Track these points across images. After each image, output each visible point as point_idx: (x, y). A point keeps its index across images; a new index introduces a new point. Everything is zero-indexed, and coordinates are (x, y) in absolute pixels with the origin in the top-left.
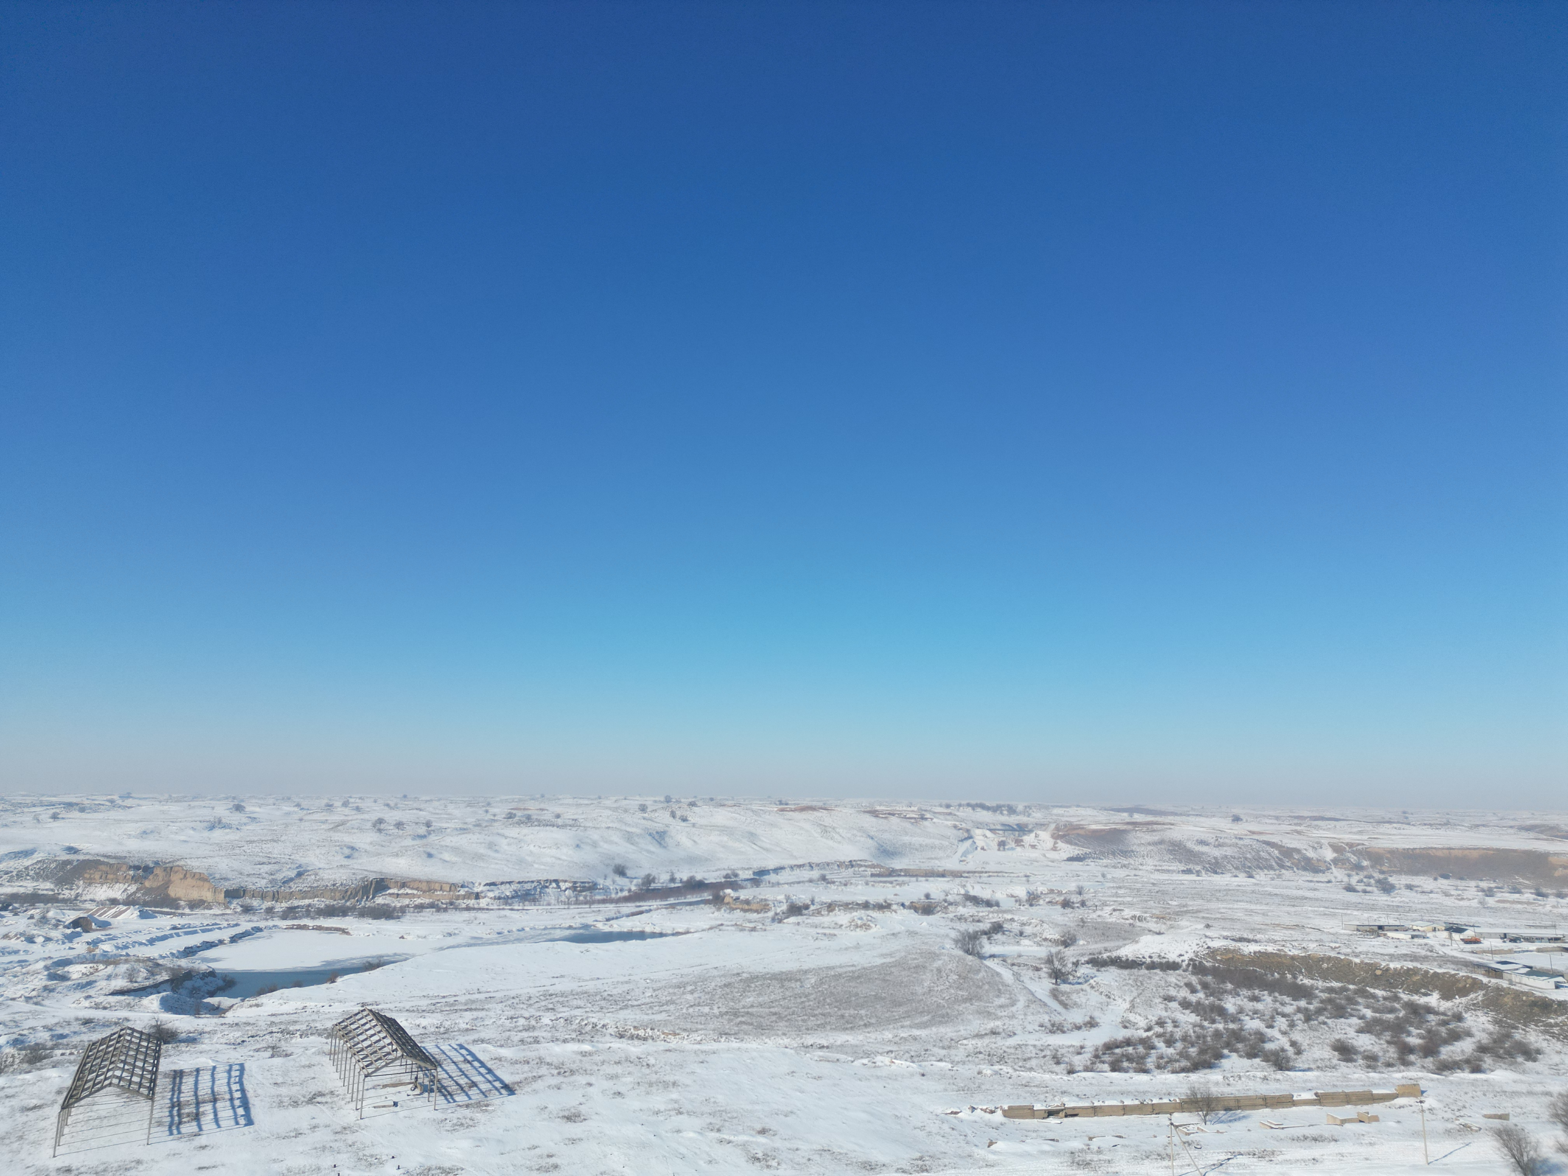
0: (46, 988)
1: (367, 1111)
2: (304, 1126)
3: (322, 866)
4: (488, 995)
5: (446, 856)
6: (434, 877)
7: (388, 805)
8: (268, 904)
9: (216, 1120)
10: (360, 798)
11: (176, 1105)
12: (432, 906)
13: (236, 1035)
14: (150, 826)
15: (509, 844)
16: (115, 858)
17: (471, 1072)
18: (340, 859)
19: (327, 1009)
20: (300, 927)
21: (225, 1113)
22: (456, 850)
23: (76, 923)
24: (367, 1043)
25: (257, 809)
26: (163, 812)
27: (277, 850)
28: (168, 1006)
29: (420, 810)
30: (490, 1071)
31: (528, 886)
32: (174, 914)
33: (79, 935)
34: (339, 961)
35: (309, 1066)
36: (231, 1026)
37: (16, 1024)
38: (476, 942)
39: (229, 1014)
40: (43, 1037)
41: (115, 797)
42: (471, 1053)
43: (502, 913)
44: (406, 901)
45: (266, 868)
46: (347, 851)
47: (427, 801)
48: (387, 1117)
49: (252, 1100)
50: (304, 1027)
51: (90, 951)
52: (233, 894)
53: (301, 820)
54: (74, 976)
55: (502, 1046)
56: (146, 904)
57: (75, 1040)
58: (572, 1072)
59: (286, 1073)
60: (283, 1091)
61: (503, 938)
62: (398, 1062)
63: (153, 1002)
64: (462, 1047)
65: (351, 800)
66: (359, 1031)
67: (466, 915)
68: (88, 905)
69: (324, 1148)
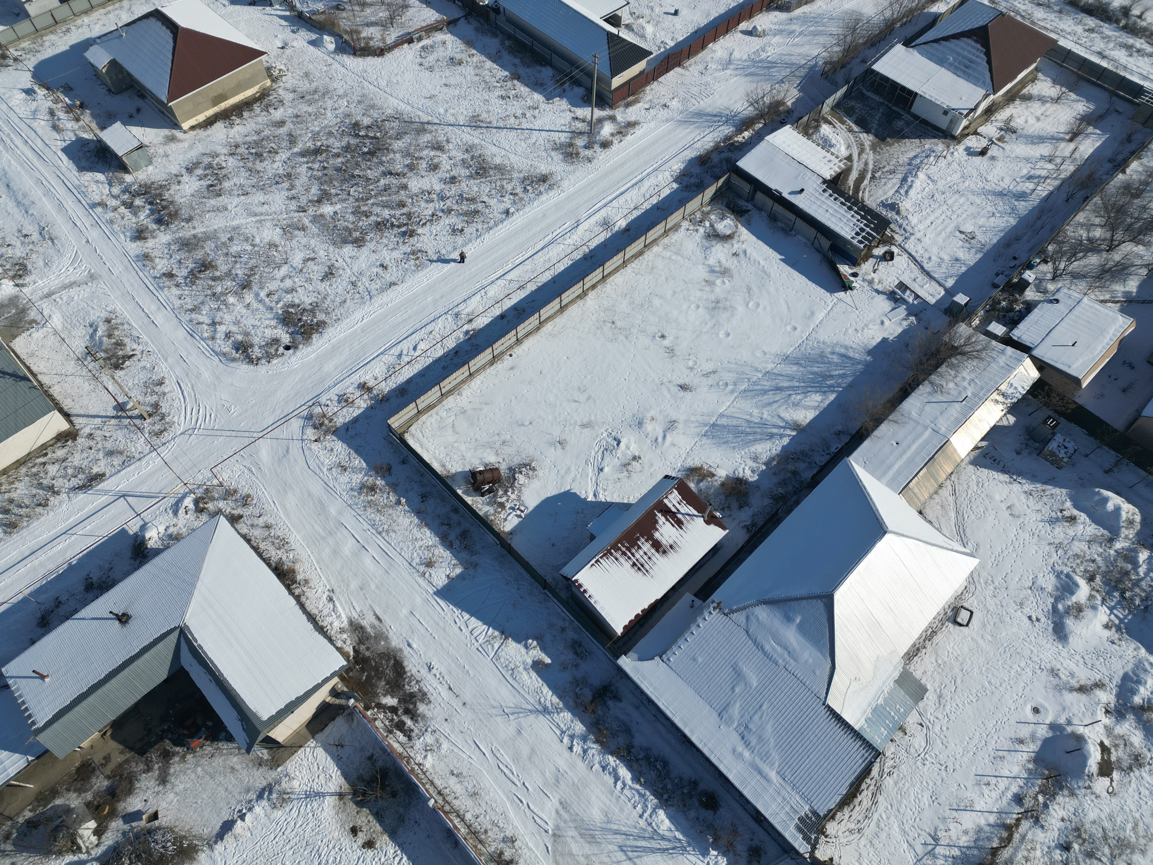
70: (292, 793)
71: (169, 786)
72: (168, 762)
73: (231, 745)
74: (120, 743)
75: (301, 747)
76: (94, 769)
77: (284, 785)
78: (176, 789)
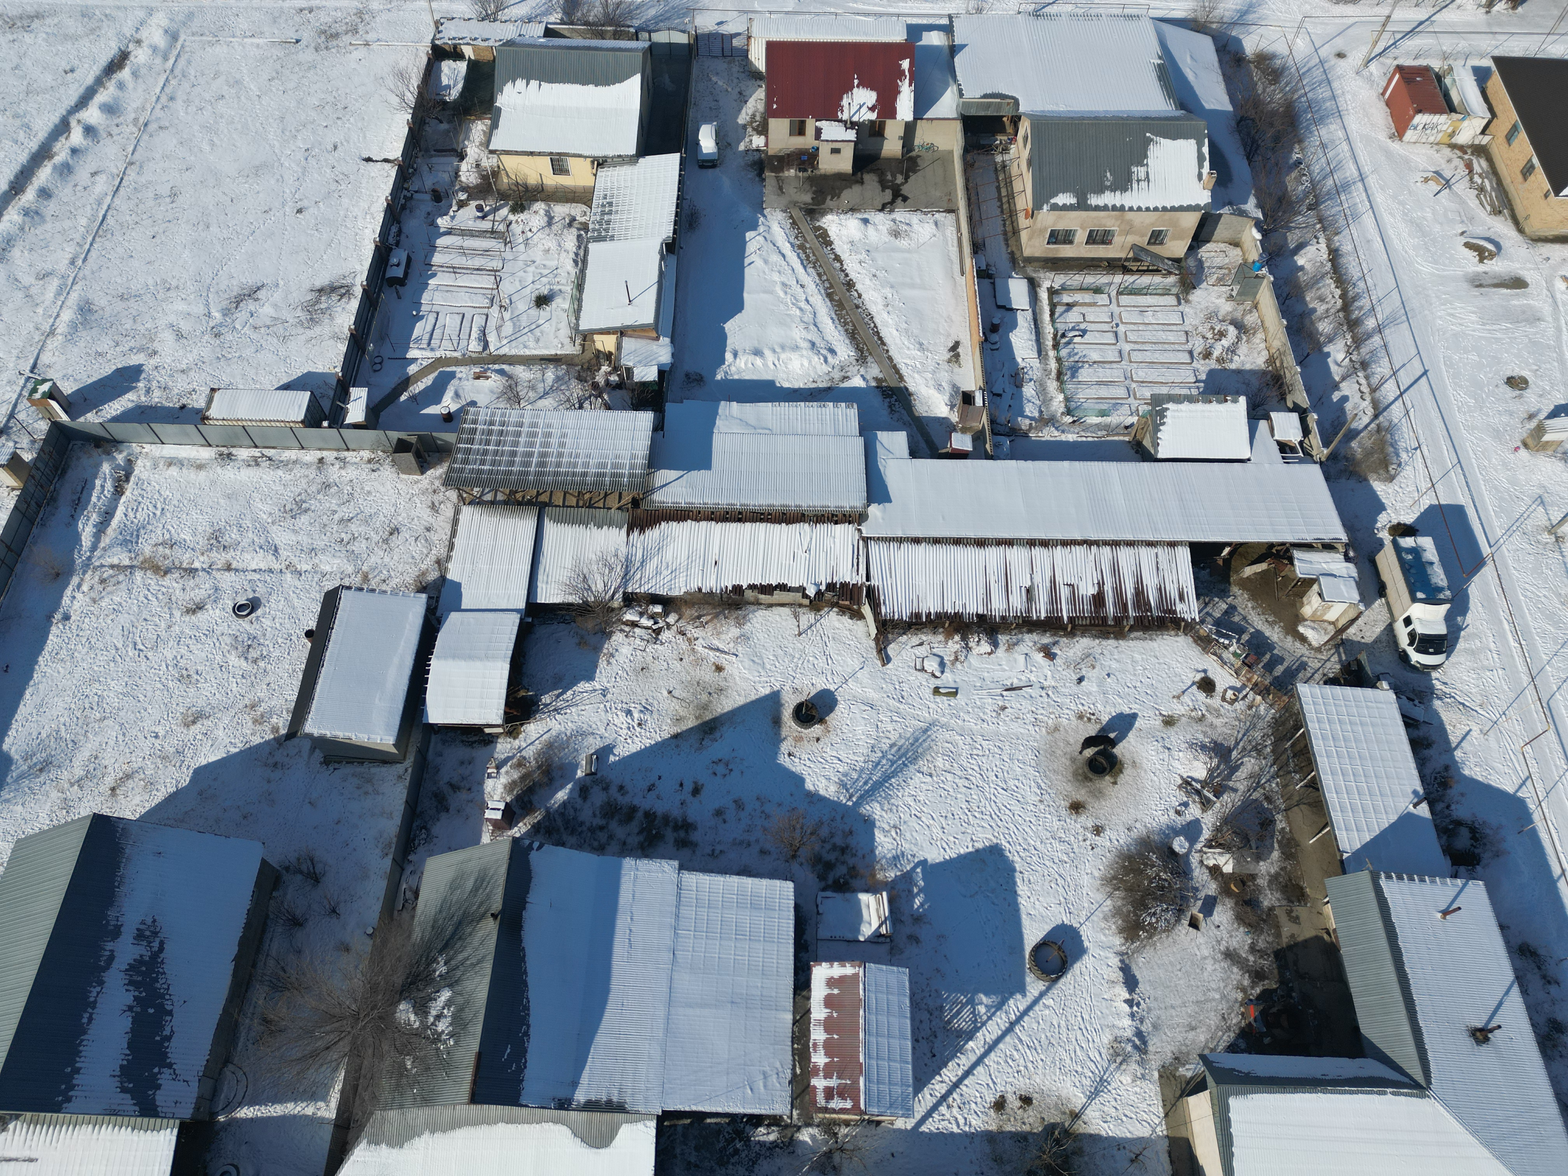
70: (1118, 1068)
71: (1219, 956)
72: (1248, 971)
73: (1222, 1045)
74: (1306, 941)
75: (1166, 1115)
76: (1290, 901)
77: (1134, 1066)
78: (1209, 962)
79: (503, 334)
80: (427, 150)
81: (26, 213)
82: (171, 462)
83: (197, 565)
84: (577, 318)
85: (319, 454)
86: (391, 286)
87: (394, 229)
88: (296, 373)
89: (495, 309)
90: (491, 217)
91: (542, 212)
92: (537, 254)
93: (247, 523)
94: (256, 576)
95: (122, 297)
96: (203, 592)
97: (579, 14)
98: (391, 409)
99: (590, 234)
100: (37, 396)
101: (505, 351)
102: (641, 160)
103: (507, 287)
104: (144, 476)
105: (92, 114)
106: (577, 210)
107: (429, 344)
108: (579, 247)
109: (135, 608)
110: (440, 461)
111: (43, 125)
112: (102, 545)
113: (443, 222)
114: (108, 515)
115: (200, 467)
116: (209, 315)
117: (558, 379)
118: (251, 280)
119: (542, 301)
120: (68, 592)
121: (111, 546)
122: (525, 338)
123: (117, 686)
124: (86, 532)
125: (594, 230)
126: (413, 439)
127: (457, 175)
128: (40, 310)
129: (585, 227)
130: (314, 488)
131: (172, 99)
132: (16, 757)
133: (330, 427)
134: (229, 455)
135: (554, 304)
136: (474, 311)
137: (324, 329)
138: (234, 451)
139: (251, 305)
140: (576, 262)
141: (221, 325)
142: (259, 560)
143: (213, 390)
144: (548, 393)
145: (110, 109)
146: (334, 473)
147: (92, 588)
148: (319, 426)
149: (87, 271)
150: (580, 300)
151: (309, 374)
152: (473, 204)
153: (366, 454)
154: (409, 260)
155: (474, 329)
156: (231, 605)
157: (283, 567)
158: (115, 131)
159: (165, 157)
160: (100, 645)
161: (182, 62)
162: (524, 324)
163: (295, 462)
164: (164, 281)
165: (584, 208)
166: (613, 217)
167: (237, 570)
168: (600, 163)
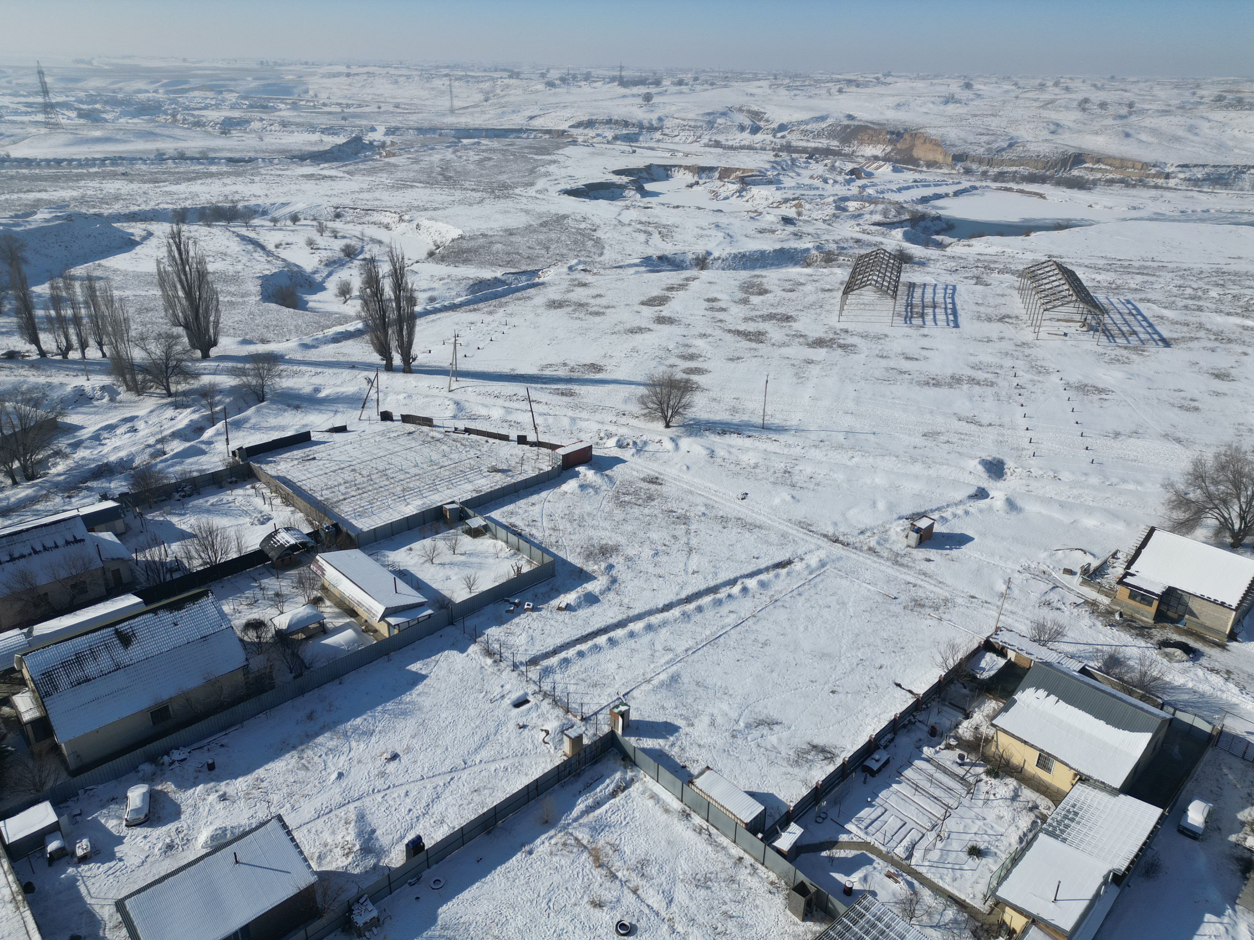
0: (834, 215)
1: (1042, 335)
2: (994, 336)
3: (1030, 139)
4: (1161, 264)
5: (1143, 137)
6: (1128, 155)
7: (1095, 86)
8: (984, 168)
9: (935, 320)
10: (1071, 79)
11: (910, 305)
12: (1122, 181)
13: (952, 264)
14: (902, 100)
15: (1211, 128)
16: (878, 124)
17: (1134, 323)
18: (1045, 134)
19: (1020, 256)
20: (1007, 189)
21: (941, 317)
22: (1154, 131)
23: (852, 172)
24: (1048, 286)
25: (982, 87)
26: (912, 88)
27: (994, 123)
28: (908, 238)
29: (1126, 91)
30: (1151, 325)
31: (1222, 171)
32: (915, 171)
33: (853, 180)
34: (1034, 220)
35: (1003, 295)
36: (949, 257)
37: (818, 236)
38: (1158, 217)
39: (948, 249)
40: (833, 247)
41: (880, 75)
42: (1136, 308)
43: (1190, 194)
44: (1099, 175)
45: (985, 138)
46: (1052, 127)
47: (1133, 82)
48: (1057, 343)
49: (960, 312)
50: (1001, 267)
51: (860, 193)
52: (959, 158)
53: (1017, 97)
54: (851, 209)
55: (1165, 308)
56: (897, 161)
57: (851, 252)
58: (1230, 341)
59: (985, 297)
60: (982, 309)
61: (1185, 217)
62: (1072, 305)
63: (898, 233)
64: (1128, 302)
65: (1062, 80)
66: (1043, 276)
67: (1153, 192)
68: (860, 160)
69: (1007, 354)
79: (928, 857)
80: (944, 700)
81: (684, 614)
82: (654, 797)
83: (619, 874)
84: (999, 884)
85: (742, 853)
86: (863, 771)
87: (889, 736)
88: (764, 790)
89: (933, 834)
90: (967, 768)
91: (1011, 787)
92: (991, 815)
93: (667, 868)
94: (647, 911)
95: (698, 684)
96: (610, 896)
97: (1117, 671)
98: (810, 855)
99: (1045, 826)
100: (616, 711)
101: (922, 870)
102: (1122, 796)
103: (951, 824)
104: (634, 794)
105: (752, 583)
106: (1043, 803)
107: (866, 828)
108: (1030, 830)
109: (567, 876)
110: (821, 920)
111: (724, 576)
112: (581, 821)
113: (927, 751)
114: (598, 804)
115: (667, 811)
116: (737, 722)
117: (955, 921)
118: (775, 715)
119: (975, 852)
120: (543, 837)
121: (585, 825)
122: (945, 871)
123: (520, 921)
124: (580, 806)
125: (1050, 825)
126: (813, 889)
127: (957, 726)
128: (652, 666)
129: (1044, 818)
130: (723, 876)
131: (800, 594)
132: (439, 922)
133: (762, 840)
134: (688, 815)
135: (984, 861)
136: (915, 825)
137: (800, 772)
138: (693, 814)
139: (765, 730)
140: (1021, 840)
141: (740, 732)
142: (655, 900)
143: (708, 768)
144: (940, 927)
145: (763, 585)
146: (743, 874)
147: (556, 844)
148: (755, 834)
149: (690, 659)
150: (1009, 872)
151: (772, 795)
152: (958, 751)
153: (773, 876)
154: (887, 762)
155: (908, 839)
156: (618, 919)
157: (667, 917)
158: (758, 596)
159: (775, 622)
160: (532, 885)
161: (818, 579)
162: (950, 860)
163: (724, 848)
164: (726, 688)
165: (1050, 804)
166: (1073, 824)
167: (639, 897)
168: (1083, 779)
